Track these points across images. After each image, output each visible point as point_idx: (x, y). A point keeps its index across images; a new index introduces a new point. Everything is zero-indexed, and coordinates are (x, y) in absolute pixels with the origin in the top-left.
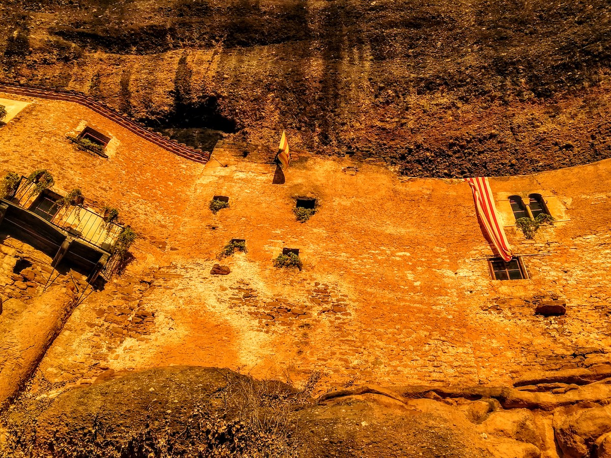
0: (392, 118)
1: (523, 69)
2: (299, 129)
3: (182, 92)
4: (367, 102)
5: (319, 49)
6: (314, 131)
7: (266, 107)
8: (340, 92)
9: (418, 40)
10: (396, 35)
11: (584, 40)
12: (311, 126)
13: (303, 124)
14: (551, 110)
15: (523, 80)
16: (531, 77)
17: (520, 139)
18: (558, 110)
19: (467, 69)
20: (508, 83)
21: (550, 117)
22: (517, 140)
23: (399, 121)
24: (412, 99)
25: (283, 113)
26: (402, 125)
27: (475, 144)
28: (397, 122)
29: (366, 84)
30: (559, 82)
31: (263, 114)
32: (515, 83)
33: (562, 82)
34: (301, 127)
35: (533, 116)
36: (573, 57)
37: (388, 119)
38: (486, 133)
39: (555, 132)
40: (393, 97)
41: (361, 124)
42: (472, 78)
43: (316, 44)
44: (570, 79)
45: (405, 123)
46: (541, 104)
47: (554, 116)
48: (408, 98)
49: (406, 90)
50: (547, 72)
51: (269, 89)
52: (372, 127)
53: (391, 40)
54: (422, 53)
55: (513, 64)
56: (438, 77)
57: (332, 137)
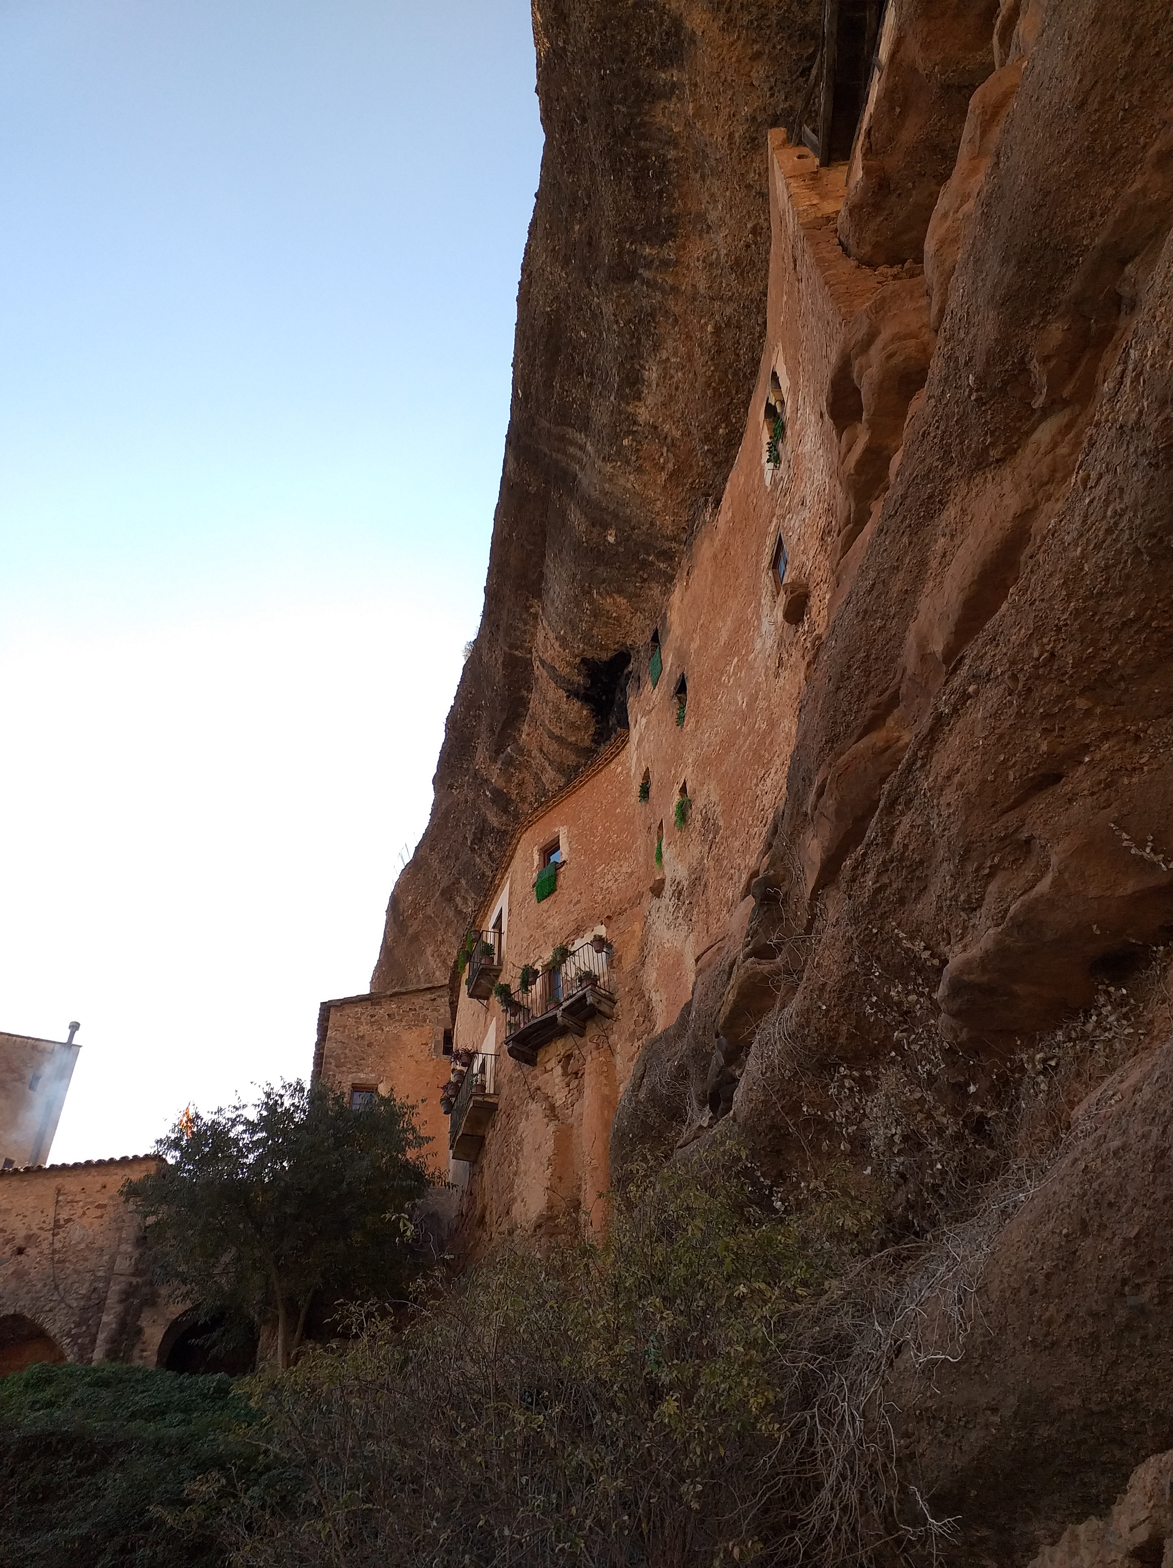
0: (662, 454)
1: (631, 244)
2: (644, 580)
3: (570, 687)
4: (632, 478)
5: (561, 495)
6: (652, 564)
7: (608, 608)
8: (612, 508)
9: (573, 359)
10: (562, 387)
11: (606, 131)
12: (644, 565)
13: (641, 573)
14: (699, 227)
15: (647, 250)
16: (644, 237)
17: (730, 294)
18: (701, 217)
19: (617, 322)
20: (647, 274)
21: (708, 232)
22: (730, 298)
23: (668, 447)
24: (643, 414)
25: (620, 592)
26: (673, 445)
27: (722, 361)
28: (668, 451)
29: (608, 468)
30: (661, 197)
31: (614, 615)
32: (648, 265)
33: (661, 192)
34: (641, 577)
35: (701, 259)
36: (628, 159)
37: (662, 460)
38: (709, 340)
39: (729, 240)
40: (633, 440)
41: (658, 499)
42: (630, 321)
43: (554, 495)
44: (658, 176)
45: (673, 440)
46: (687, 237)
47: (709, 227)
48: (641, 419)
49: (628, 417)
50: (643, 210)
51: (588, 592)
52: (665, 487)
53: (567, 396)
54: (592, 363)
55: (620, 253)
56: (622, 364)
57: (666, 545)
